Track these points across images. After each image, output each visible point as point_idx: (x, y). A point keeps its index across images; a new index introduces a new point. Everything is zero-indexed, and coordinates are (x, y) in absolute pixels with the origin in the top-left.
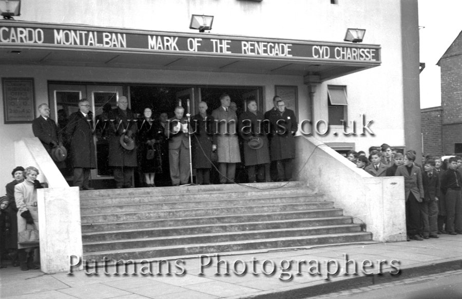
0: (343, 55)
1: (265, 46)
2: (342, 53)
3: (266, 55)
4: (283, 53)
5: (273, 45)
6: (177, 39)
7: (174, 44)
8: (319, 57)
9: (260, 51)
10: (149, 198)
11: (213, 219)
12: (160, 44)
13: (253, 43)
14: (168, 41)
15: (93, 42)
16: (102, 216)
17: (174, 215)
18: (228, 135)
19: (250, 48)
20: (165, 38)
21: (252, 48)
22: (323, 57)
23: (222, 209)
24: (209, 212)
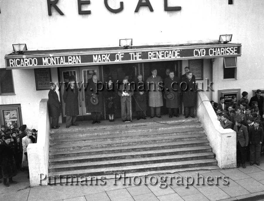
0: (215, 53)
1: (162, 53)
2: (214, 51)
3: (163, 58)
4: (174, 56)
5: (168, 52)
6: (109, 55)
7: (108, 58)
8: (198, 55)
9: (160, 56)
10: (102, 133)
11: (129, 149)
12: (100, 59)
13: (155, 52)
14: (104, 57)
15: (63, 62)
16: (72, 147)
17: (110, 145)
18: (155, 91)
19: (153, 55)
20: (103, 56)
21: (155, 55)
22: (201, 55)
23: (138, 142)
24: (130, 143)
